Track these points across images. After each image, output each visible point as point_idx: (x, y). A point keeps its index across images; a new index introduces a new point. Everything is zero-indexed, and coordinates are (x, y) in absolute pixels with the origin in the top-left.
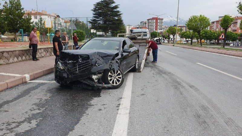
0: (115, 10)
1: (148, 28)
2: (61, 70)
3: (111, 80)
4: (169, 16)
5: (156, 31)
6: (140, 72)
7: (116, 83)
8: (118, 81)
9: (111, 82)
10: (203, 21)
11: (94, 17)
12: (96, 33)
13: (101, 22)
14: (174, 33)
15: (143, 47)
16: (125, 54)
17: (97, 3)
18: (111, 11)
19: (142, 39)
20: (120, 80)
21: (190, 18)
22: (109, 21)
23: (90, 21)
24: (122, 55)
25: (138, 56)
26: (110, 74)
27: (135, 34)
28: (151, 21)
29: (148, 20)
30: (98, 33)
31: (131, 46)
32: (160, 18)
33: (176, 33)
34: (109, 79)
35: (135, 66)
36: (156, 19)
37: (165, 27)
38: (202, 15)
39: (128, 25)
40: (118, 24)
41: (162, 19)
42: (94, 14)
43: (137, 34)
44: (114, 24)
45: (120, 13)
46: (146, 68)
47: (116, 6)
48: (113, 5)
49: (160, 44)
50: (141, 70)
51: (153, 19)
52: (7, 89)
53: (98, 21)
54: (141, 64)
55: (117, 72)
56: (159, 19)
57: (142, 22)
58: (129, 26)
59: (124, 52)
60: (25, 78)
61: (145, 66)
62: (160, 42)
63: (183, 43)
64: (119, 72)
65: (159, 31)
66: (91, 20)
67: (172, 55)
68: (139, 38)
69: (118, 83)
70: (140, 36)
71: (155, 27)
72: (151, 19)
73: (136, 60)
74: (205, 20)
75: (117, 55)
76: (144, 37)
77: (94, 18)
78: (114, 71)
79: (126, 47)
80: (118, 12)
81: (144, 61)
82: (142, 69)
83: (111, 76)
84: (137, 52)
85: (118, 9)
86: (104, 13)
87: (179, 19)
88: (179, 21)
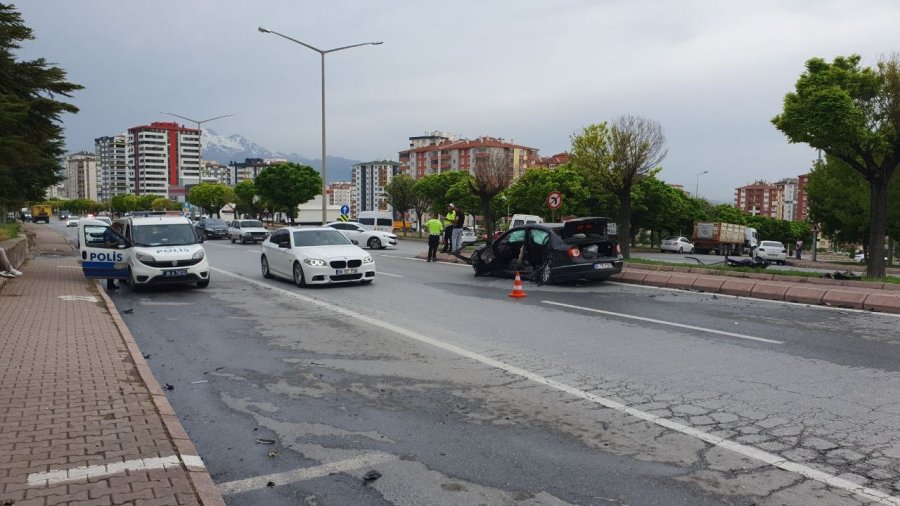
1: (137, 163)
28: (147, 136)
29: (134, 131)
32: (188, 127)
36: (172, 129)
37: (208, 166)
41: (197, 133)
51: (157, 127)
56: (184, 130)
57: (104, 139)
71: (166, 164)
72: (146, 129)
87: (243, 142)
88: (243, 149)
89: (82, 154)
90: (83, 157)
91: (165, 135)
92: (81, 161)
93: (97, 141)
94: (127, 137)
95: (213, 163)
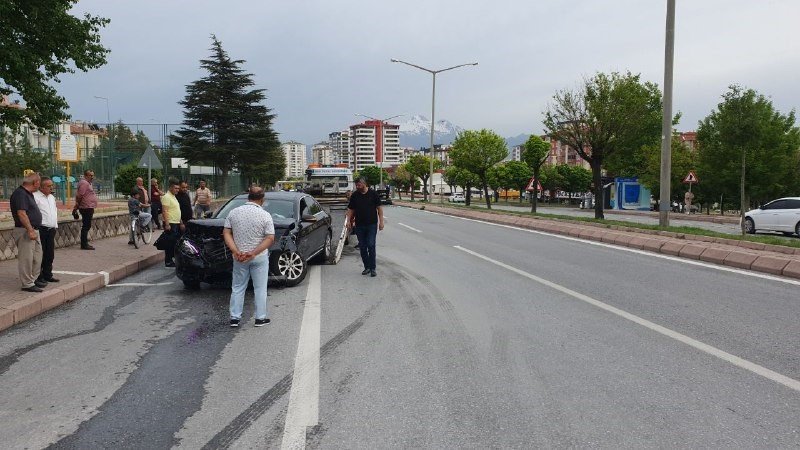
0: (254, 104)
1: (355, 151)
2: (191, 255)
3: (283, 269)
4: (417, 117)
5: (379, 165)
6: (335, 263)
7: (293, 276)
8: (297, 272)
9: (283, 273)
10: (489, 144)
11: (187, 123)
12: (188, 170)
13: (211, 139)
14: (425, 173)
15: (341, 214)
16: (305, 225)
17: (198, 82)
18: (241, 108)
19: (337, 195)
20: (301, 271)
21: (459, 138)
22: (236, 138)
23: (177, 135)
24: (300, 226)
25: (330, 230)
26: (281, 258)
27: (318, 181)
28: (362, 131)
29: (354, 128)
30: (195, 170)
31: (314, 210)
32: (390, 123)
33: (429, 173)
34: (280, 267)
35: (324, 251)
36: (376, 125)
37: (406, 151)
38: (488, 130)
39: (289, 143)
40: (263, 143)
41: (396, 127)
42: (188, 115)
43: (323, 181)
44: (249, 144)
45: (268, 114)
46: (346, 258)
47: (255, 91)
48: (247, 90)
49: (389, 203)
50: (337, 260)
51: (369, 125)
52: (84, 295)
53: (201, 134)
54: (336, 248)
55: (294, 256)
56: (387, 126)
57: (335, 134)
58: (292, 143)
59: (303, 220)
60: (103, 277)
61: (344, 254)
62: (387, 197)
63: (456, 199)
64: (298, 257)
65: (386, 164)
66: (177, 131)
67: (411, 231)
68: (328, 190)
69: (296, 277)
70: (330, 186)
71: (374, 151)
72: (361, 126)
73: (326, 238)
74: (493, 142)
75: (292, 226)
76: (342, 190)
77: (187, 127)
78: (289, 256)
79: (306, 212)
80: (263, 109)
81: (341, 244)
82: (339, 257)
83: (283, 263)
84: (326, 222)
85: (261, 103)
86: (220, 111)
87: (448, 126)
88: (448, 132)
89: (322, 144)
90: (323, 147)
91: (374, 130)
92: (321, 150)
93: (331, 135)
94: (350, 132)
95: (409, 148)
